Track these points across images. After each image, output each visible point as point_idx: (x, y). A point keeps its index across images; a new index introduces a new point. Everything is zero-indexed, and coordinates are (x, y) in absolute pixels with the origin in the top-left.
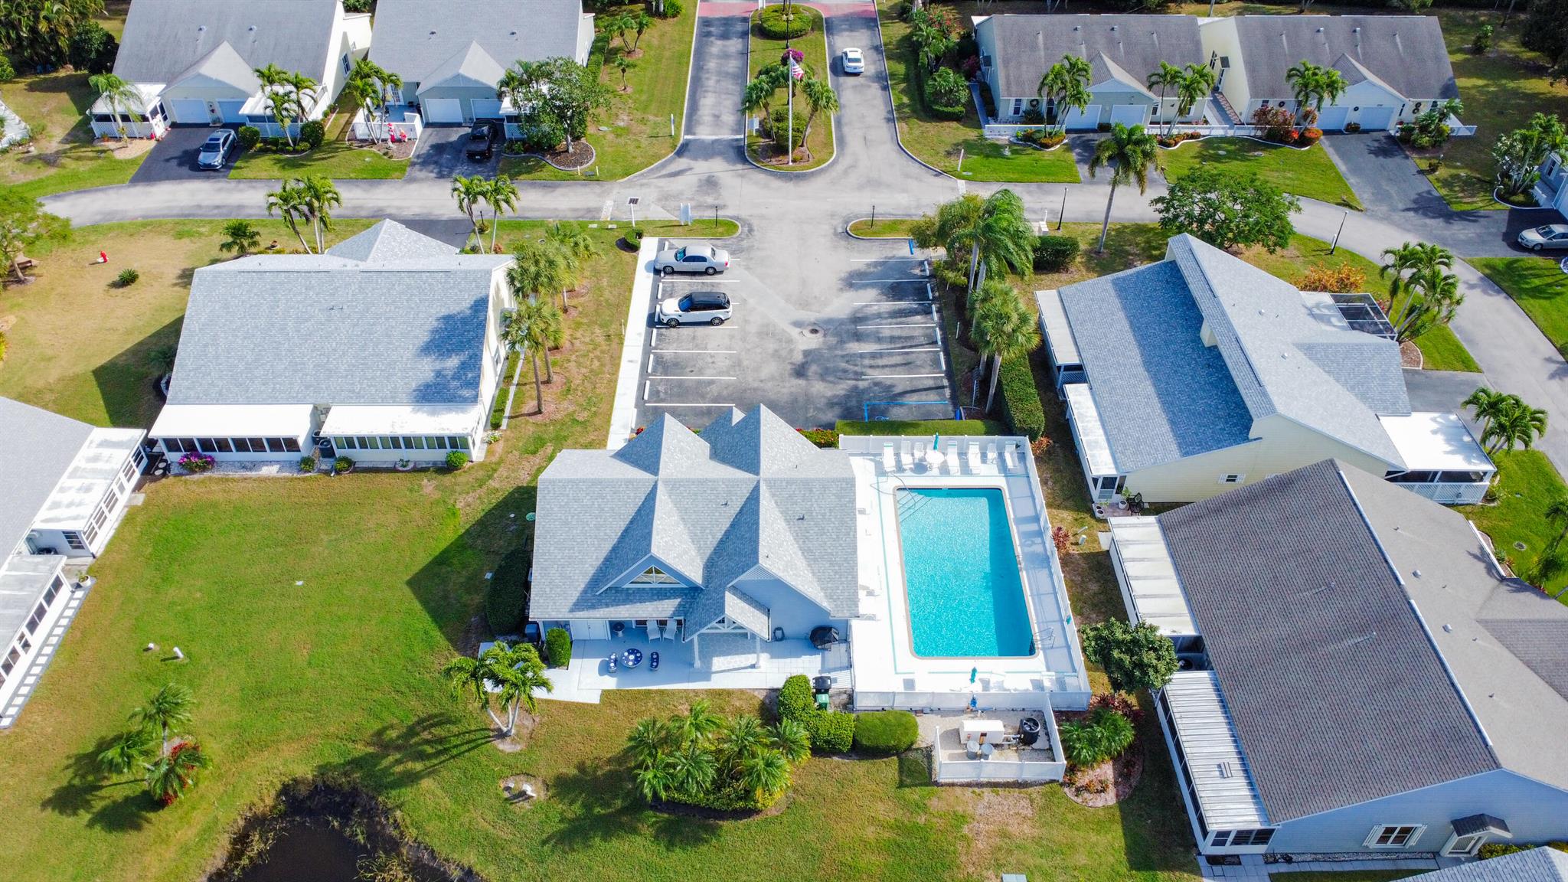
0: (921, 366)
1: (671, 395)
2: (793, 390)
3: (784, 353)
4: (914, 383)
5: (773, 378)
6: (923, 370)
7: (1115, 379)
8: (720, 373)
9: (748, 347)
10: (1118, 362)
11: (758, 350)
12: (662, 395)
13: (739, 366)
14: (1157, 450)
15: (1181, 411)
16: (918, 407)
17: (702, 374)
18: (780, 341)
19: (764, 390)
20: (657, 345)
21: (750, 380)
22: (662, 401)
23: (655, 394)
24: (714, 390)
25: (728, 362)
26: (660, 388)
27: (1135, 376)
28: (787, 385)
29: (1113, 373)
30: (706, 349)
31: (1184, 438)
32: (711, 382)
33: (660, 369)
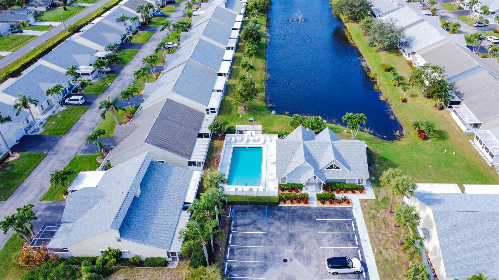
0: (240, 237)
1: (342, 224)
2: (294, 227)
3: (299, 247)
4: (244, 229)
5: (303, 233)
6: (240, 235)
7: (176, 198)
8: (325, 235)
9: (315, 251)
10: (171, 203)
11: (310, 248)
12: (346, 224)
13: (318, 239)
14: (180, 171)
15: (165, 177)
16: (246, 218)
17: (333, 235)
18: (301, 254)
19: (306, 226)
20: (357, 251)
21: (312, 232)
22: (346, 221)
23: (350, 225)
24: (326, 226)
25: (323, 241)
26: (348, 228)
27: (169, 195)
28: (296, 229)
29: (174, 200)
30: (334, 249)
31: (170, 170)
32: (328, 230)
33: (351, 237)
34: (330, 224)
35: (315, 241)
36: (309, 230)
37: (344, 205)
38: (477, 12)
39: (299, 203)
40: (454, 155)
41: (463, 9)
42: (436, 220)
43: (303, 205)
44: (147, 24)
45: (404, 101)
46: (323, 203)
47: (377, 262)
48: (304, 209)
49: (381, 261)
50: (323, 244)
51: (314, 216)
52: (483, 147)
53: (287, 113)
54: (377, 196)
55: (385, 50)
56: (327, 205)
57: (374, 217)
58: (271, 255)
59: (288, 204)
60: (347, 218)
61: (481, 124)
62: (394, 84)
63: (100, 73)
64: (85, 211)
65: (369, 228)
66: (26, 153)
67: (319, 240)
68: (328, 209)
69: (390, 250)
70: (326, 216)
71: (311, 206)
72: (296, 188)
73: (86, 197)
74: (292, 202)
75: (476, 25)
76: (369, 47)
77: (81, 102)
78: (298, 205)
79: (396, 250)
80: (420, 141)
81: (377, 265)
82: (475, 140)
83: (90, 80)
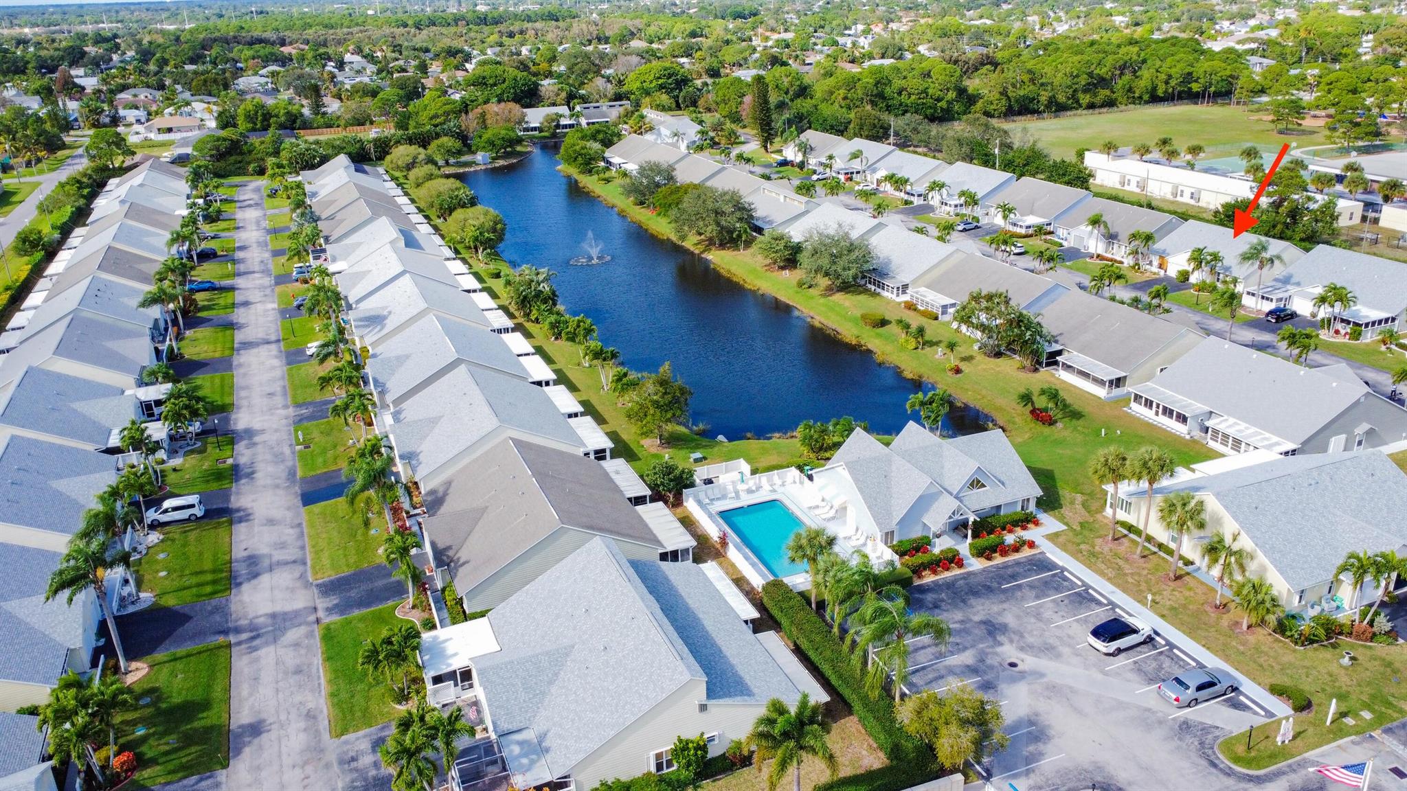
1: (1051, 581)
2: (975, 610)
3: (1015, 637)
5: (999, 613)
8: (1040, 606)
9: (1048, 633)
11: (1036, 633)
12: (1059, 579)
13: (1034, 616)
17: (1053, 601)
18: (1030, 647)
19: (994, 603)
21: (1014, 608)
22: (1055, 575)
23: (1065, 579)
24: (1029, 593)
25: (1046, 616)
26: (1067, 583)
28: (983, 612)
32: (1038, 597)
33: (1085, 595)
34: (1031, 586)
35: (1033, 620)
36: (1005, 606)
37: (1026, 552)
38: (946, 204)
39: (948, 569)
40: (1120, 436)
41: (912, 203)
42: (1226, 507)
43: (956, 572)
44: (190, 312)
45: (958, 371)
46: (989, 558)
47: (1163, 616)
48: (964, 578)
49: (1165, 612)
50: (1050, 621)
51: (992, 582)
52: (1157, 413)
53: (749, 435)
54: (1066, 524)
55: (838, 291)
56: (999, 560)
57: (1093, 554)
58: (981, 664)
59: (928, 578)
60: (1050, 570)
61: (1125, 377)
62: (913, 345)
63: (176, 440)
64: (543, 693)
65: (1102, 574)
66: (159, 656)
67: (1038, 616)
68: (1005, 566)
69: (1165, 593)
70: (1014, 577)
71: (970, 569)
72: (920, 546)
73: (527, 662)
74: (935, 572)
75: (960, 228)
76: (799, 290)
77: (198, 511)
78: (947, 574)
79: (1173, 590)
80: (1046, 430)
81: (1165, 620)
82: (1134, 406)
83: (163, 462)
